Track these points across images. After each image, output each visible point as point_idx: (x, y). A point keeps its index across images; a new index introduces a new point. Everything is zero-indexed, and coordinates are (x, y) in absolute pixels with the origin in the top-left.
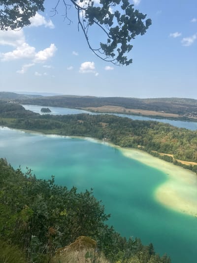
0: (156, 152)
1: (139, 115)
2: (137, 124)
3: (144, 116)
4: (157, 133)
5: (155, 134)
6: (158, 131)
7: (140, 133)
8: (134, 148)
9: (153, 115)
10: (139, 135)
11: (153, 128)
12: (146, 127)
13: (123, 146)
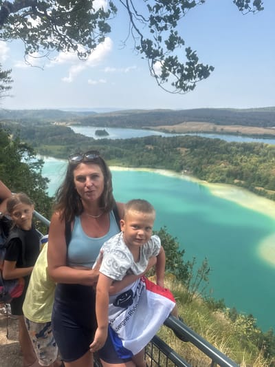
0: (263, 189)
1: (237, 134)
2: (234, 148)
3: (244, 135)
4: (264, 161)
5: (261, 162)
6: (265, 158)
7: (239, 161)
8: (228, 183)
9: (259, 133)
10: (237, 164)
11: (258, 154)
12: (248, 152)
13: (211, 182)
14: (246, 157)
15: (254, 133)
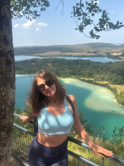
0: (84, 78)
1: (71, 56)
2: (71, 62)
3: (74, 56)
4: (83, 67)
5: (82, 67)
6: (83, 65)
7: (73, 68)
8: (70, 77)
9: (80, 55)
10: (72, 69)
11: (80, 64)
12: (76, 64)
13: (63, 78)
14: (76, 66)
15: (78, 55)
